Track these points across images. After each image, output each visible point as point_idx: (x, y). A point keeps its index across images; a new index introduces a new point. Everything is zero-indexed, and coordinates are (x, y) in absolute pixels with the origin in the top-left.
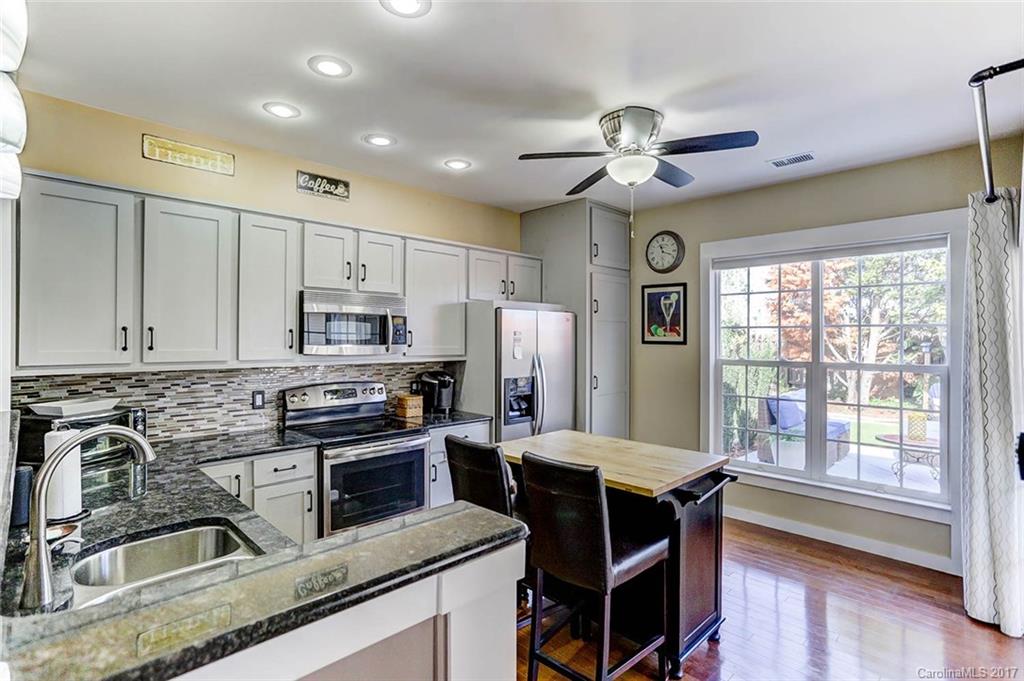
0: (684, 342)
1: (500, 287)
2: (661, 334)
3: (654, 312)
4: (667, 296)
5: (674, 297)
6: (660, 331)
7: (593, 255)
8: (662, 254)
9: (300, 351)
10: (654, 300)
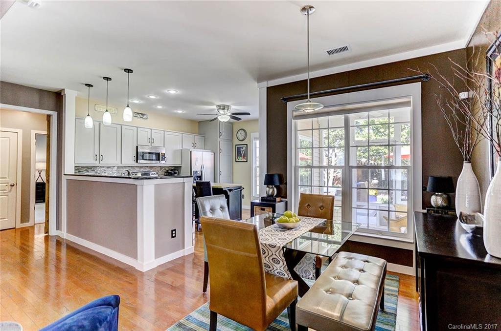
0: (247, 161)
1: (192, 145)
2: (241, 159)
3: (239, 152)
4: (242, 148)
5: (244, 148)
7: (220, 136)
8: (241, 135)
9: (137, 162)
10: (239, 149)
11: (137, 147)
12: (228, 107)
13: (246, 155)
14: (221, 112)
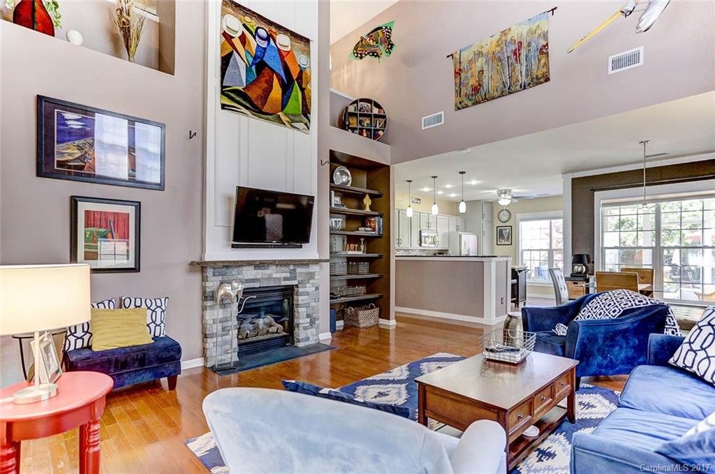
0: (511, 244)
1: (456, 228)
2: (503, 242)
3: (501, 234)
4: (506, 230)
5: (508, 230)
6: (503, 241)
7: (483, 218)
8: (504, 217)
9: (420, 245)
10: (501, 232)
11: (420, 231)
12: (510, 191)
13: (510, 237)
14: (503, 196)
